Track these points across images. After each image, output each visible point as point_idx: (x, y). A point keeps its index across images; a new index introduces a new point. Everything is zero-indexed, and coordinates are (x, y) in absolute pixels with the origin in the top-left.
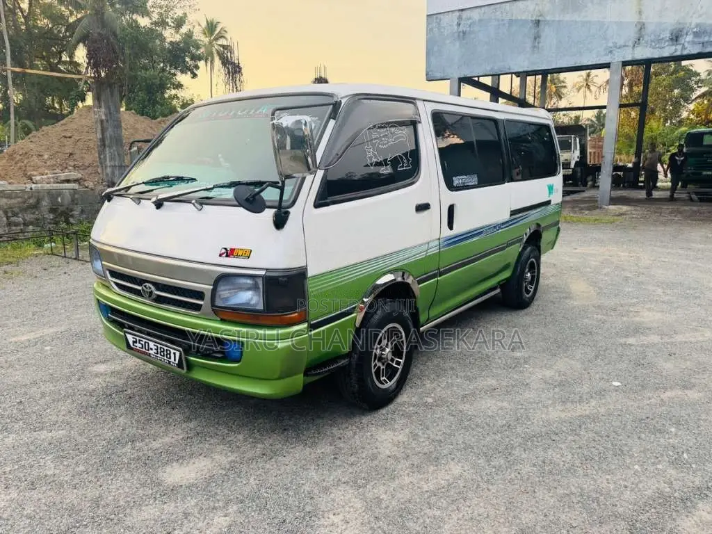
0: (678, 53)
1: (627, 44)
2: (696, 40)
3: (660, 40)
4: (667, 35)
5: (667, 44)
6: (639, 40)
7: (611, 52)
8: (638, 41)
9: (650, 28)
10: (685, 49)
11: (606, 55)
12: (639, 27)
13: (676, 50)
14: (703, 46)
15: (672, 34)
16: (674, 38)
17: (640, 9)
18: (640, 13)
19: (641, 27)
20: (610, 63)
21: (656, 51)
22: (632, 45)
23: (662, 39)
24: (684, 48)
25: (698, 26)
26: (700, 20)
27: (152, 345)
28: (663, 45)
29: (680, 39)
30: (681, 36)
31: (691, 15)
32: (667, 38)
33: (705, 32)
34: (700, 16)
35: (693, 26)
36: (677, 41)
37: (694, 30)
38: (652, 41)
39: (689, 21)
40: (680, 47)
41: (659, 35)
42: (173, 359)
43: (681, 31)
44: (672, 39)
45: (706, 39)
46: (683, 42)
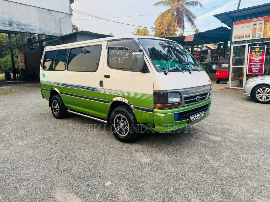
0: (13, 30)
2: (18, 27)
3: (5, 24)
4: (7, 22)
10: (15, 29)
13: (12, 29)
14: (20, 30)
15: (9, 22)
16: (10, 24)
21: (4, 27)
23: (6, 23)
24: (14, 29)
25: (17, 22)
26: (17, 20)
27: (198, 115)
28: (6, 26)
29: (12, 25)
30: (12, 24)
31: (14, 17)
32: (7, 24)
33: (19, 25)
34: (17, 19)
35: (15, 22)
36: (11, 25)
37: (16, 23)
38: (2, 23)
39: (13, 19)
40: (13, 28)
41: (4, 22)
42: (202, 116)
43: (12, 22)
44: (9, 24)
45: (21, 27)
46: (13, 26)
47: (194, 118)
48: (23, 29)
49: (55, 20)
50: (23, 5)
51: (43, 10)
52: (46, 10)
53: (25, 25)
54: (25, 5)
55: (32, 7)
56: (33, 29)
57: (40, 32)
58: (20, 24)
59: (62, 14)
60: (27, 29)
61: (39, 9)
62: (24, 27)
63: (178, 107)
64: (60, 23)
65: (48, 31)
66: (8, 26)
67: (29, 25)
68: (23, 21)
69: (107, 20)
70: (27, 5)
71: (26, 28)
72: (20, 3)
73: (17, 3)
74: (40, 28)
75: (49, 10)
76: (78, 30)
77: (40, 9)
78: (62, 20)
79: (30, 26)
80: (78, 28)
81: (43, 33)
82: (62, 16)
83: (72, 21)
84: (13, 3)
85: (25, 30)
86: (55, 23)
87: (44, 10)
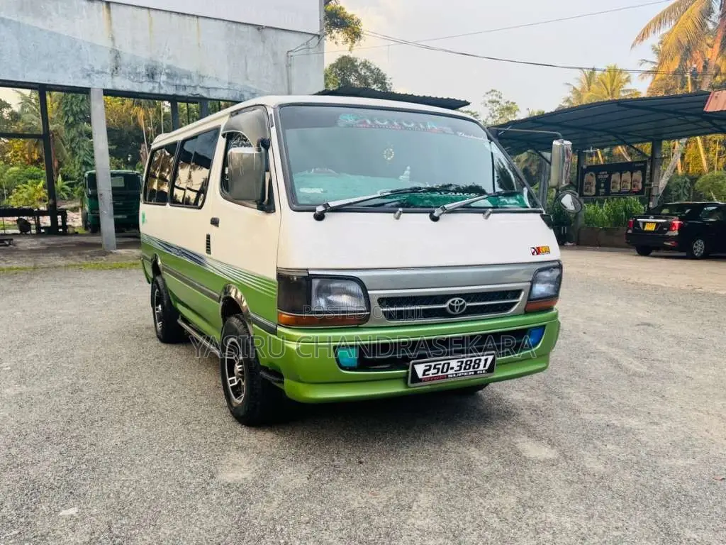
0: (156, 91)
1: (105, 70)
2: (170, 81)
3: (137, 74)
4: (142, 70)
5: (144, 80)
6: (116, 68)
7: (89, 75)
8: (116, 70)
9: (125, 59)
10: (162, 88)
11: (84, 78)
12: (113, 55)
13: (154, 88)
14: (176, 89)
15: (147, 70)
16: (150, 75)
17: (112, 35)
18: (113, 39)
19: (117, 56)
20: (90, 88)
21: (135, 84)
22: (110, 73)
23: (139, 73)
24: (160, 87)
25: (169, 67)
26: (170, 62)
27: (454, 364)
28: (141, 80)
29: (156, 77)
30: (156, 74)
31: (161, 55)
32: (144, 73)
33: (176, 75)
34: (169, 58)
35: (165, 67)
36: (153, 78)
37: (167, 71)
38: (129, 73)
39: (160, 60)
40: (157, 85)
41: (136, 69)
42: (481, 367)
43: (155, 69)
44: (148, 75)
45: (178, 82)
46: (158, 81)
47: (433, 371)
48: (185, 86)
49: (275, 54)
50: (187, 18)
51: (243, 28)
52: (250, 28)
53: (189, 77)
54: (193, 16)
55: (213, 21)
56: (209, 86)
57: (228, 94)
58: (178, 72)
59: (297, 35)
60: (195, 87)
61: (230, 25)
62: (186, 82)
63: (357, 328)
64: (288, 66)
65: (253, 91)
66: (145, 81)
67: (200, 76)
68: (184, 65)
69: (427, 47)
70: (198, 17)
71: (193, 85)
72: (178, 13)
73: (171, 12)
74: (229, 83)
75: (259, 28)
76: (385, 83)
77: (234, 26)
78: (297, 53)
79: (203, 77)
80: (388, 77)
81: (238, 97)
82: (295, 42)
83: (325, 54)
84: (162, 12)
85: (188, 89)
86: (275, 64)
87: (246, 26)
